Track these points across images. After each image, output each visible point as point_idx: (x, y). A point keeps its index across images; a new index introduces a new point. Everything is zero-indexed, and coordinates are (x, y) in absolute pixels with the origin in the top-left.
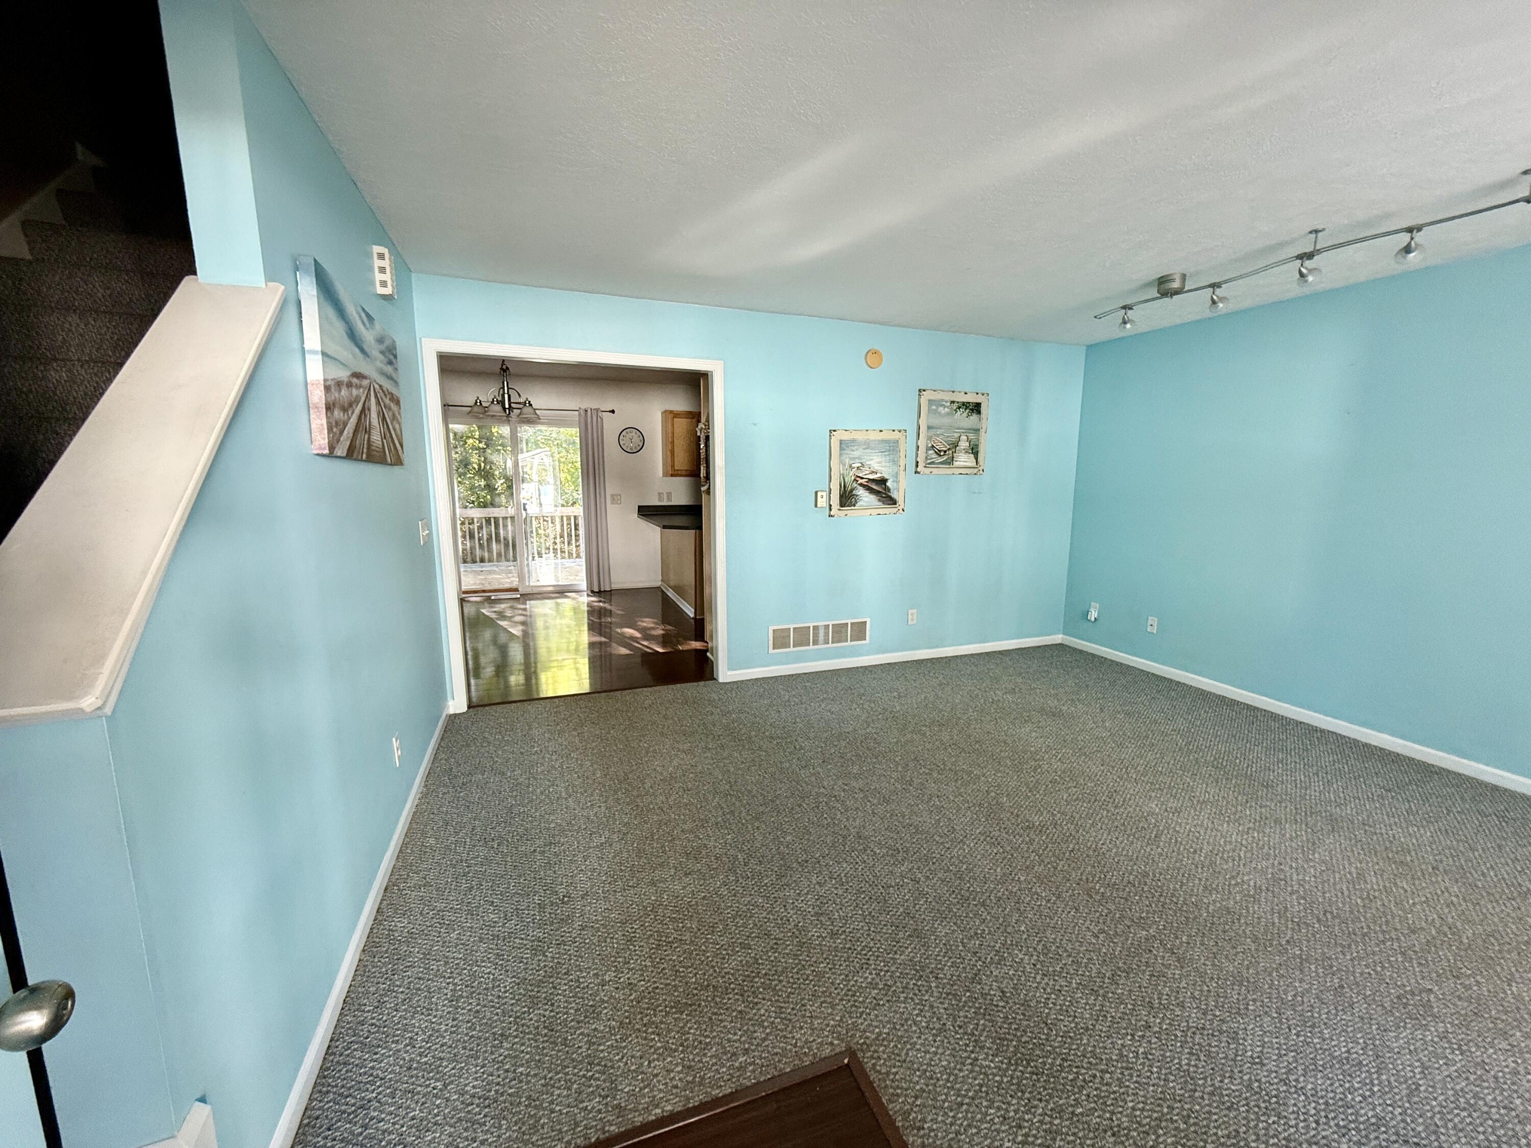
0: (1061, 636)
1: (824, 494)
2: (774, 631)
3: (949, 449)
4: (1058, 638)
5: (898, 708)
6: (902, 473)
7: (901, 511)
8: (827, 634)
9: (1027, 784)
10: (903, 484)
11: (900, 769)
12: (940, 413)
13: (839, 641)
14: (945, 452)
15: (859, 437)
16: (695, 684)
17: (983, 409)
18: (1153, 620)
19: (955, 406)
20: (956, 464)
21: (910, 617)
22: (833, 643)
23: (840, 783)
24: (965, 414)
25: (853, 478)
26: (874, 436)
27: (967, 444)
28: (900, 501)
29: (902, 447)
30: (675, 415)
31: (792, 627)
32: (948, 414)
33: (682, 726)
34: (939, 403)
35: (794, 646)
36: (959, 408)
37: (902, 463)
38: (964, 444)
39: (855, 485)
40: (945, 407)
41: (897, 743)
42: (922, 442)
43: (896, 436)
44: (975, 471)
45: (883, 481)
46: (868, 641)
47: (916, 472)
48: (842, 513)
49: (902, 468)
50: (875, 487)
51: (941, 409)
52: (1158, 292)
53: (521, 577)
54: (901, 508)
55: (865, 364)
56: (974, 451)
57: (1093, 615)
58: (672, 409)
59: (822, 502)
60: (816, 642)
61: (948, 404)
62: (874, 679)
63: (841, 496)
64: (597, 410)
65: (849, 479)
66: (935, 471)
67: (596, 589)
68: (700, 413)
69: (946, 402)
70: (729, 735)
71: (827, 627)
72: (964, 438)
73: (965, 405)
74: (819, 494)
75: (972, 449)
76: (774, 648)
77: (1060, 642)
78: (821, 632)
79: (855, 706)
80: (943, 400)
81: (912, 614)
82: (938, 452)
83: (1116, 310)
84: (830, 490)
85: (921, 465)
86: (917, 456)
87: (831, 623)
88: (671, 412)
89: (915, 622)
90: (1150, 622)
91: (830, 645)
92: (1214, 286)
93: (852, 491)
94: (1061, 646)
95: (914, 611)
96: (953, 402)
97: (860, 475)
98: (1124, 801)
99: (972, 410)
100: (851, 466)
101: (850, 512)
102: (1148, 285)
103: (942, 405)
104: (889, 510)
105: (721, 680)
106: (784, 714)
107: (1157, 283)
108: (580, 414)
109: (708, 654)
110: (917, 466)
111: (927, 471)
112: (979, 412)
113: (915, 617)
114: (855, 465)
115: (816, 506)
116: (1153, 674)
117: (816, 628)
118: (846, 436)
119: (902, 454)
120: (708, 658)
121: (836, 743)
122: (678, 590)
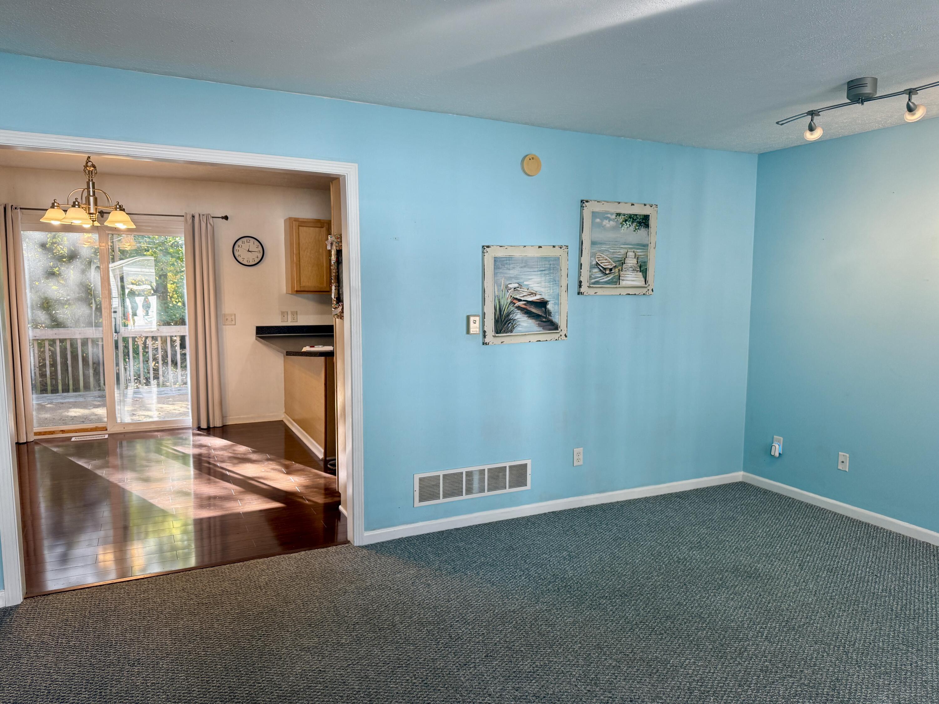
0: (741, 473)
1: (477, 319)
2: (421, 480)
3: (615, 267)
4: (739, 476)
5: (570, 573)
6: (564, 294)
7: (563, 337)
8: (482, 480)
9: (735, 676)
10: (565, 307)
11: (581, 662)
12: (604, 226)
13: (496, 488)
14: (611, 270)
15: (517, 253)
16: (324, 550)
17: (652, 222)
18: (843, 456)
19: (621, 219)
20: (623, 283)
21: (575, 458)
22: (489, 491)
23: (510, 686)
24: (632, 228)
25: (509, 300)
26: (533, 253)
27: (635, 261)
28: (562, 325)
29: (564, 265)
30: (302, 223)
31: (441, 473)
32: (614, 228)
33: (307, 612)
34: (603, 216)
35: (444, 497)
36: (626, 221)
37: (564, 283)
38: (631, 262)
39: (512, 308)
40: (610, 220)
41: (574, 623)
42: (586, 260)
43: (557, 252)
44: (644, 291)
45: (542, 304)
46: (529, 487)
47: (579, 293)
48: (498, 341)
49: (564, 288)
50: (534, 310)
51: (605, 222)
52: (848, 98)
53: (112, 414)
54: (563, 333)
55: (521, 171)
56: (643, 268)
57: (777, 449)
58: (297, 217)
59: (475, 328)
60: (469, 491)
61: (614, 217)
62: (539, 533)
63: (497, 321)
64: (207, 216)
65: (506, 301)
66: (600, 292)
67: (204, 425)
68: (330, 221)
69: (612, 214)
70: (367, 623)
71: (482, 472)
72: (631, 254)
73: (632, 218)
74: (472, 319)
75: (640, 267)
76: (421, 500)
77: (740, 479)
78: (476, 478)
79: (519, 573)
80: (607, 213)
81: (578, 454)
82: (603, 271)
83: (801, 116)
84: (484, 314)
85: (585, 284)
86: (580, 274)
87: (486, 467)
88: (296, 220)
89: (581, 463)
90: (841, 459)
91: (487, 493)
92: (910, 92)
93: (508, 314)
94: (742, 486)
95: (581, 450)
96: (618, 215)
97: (518, 297)
98: (850, 693)
99: (640, 223)
100: (507, 287)
101: (506, 339)
102: (836, 89)
103: (607, 218)
104: (551, 336)
105: (357, 543)
106: (434, 588)
107: (846, 87)
108: (186, 220)
109: (341, 507)
110: (580, 286)
111: (592, 292)
112: (647, 226)
113: (581, 457)
114: (512, 286)
115: (468, 332)
116: (848, 518)
117: (469, 474)
118: (501, 253)
119: (564, 273)
120: (339, 513)
121: (500, 628)
122: (304, 424)
